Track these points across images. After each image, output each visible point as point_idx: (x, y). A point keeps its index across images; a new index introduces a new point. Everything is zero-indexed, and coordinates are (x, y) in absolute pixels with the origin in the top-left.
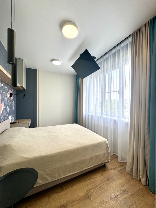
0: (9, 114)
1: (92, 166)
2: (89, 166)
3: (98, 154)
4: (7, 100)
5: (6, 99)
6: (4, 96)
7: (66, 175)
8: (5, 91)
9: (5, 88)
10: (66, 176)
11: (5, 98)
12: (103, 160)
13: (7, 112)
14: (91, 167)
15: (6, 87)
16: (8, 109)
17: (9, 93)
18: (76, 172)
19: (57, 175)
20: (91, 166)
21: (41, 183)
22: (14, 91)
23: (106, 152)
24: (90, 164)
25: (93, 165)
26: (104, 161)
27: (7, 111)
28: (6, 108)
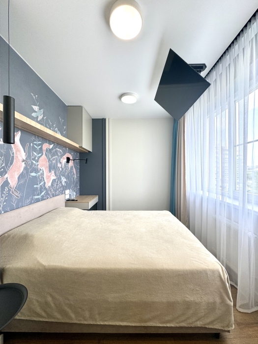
0: (66, 187)
1: (172, 325)
2: (164, 323)
3: (190, 298)
4: (62, 167)
5: (59, 165)
6: (54, 162)
7: (106, 321)
8: (58, 155)
9: (56, 151)
10: (106, 323)
11: (57, 165)
12: (208, 321)
13: (62, 184)
14: (168, 325)
15: (59, 150)
16: (64, 180)
17: (65, 157)
18: (130, 324)
19: (87, 314)
20: (168, 322)
21: (58, 319)
22: (77, 155)
23: (218, 300)
24: (167, 318)
25: (177, 323)
26: (212, 323)
27: (61, 182)
28: (60, 179)
